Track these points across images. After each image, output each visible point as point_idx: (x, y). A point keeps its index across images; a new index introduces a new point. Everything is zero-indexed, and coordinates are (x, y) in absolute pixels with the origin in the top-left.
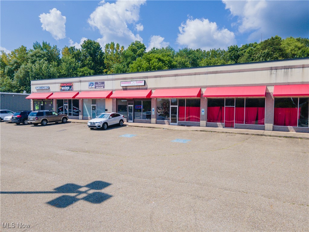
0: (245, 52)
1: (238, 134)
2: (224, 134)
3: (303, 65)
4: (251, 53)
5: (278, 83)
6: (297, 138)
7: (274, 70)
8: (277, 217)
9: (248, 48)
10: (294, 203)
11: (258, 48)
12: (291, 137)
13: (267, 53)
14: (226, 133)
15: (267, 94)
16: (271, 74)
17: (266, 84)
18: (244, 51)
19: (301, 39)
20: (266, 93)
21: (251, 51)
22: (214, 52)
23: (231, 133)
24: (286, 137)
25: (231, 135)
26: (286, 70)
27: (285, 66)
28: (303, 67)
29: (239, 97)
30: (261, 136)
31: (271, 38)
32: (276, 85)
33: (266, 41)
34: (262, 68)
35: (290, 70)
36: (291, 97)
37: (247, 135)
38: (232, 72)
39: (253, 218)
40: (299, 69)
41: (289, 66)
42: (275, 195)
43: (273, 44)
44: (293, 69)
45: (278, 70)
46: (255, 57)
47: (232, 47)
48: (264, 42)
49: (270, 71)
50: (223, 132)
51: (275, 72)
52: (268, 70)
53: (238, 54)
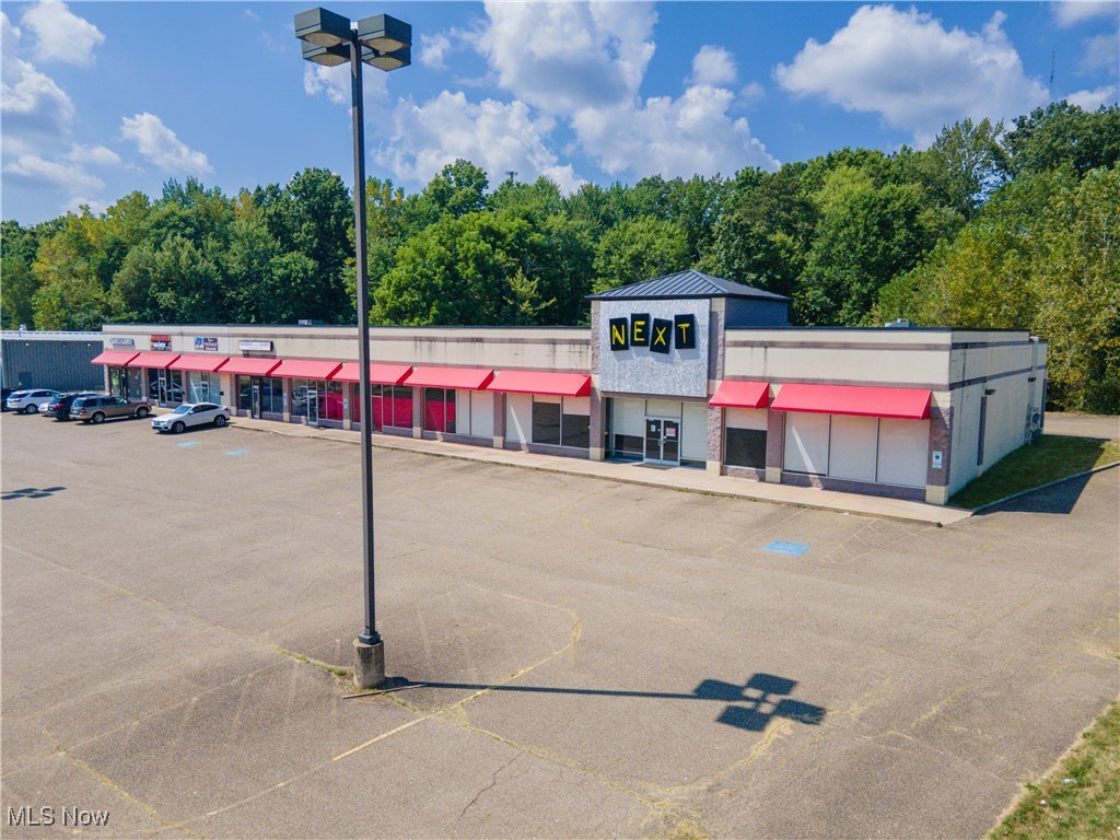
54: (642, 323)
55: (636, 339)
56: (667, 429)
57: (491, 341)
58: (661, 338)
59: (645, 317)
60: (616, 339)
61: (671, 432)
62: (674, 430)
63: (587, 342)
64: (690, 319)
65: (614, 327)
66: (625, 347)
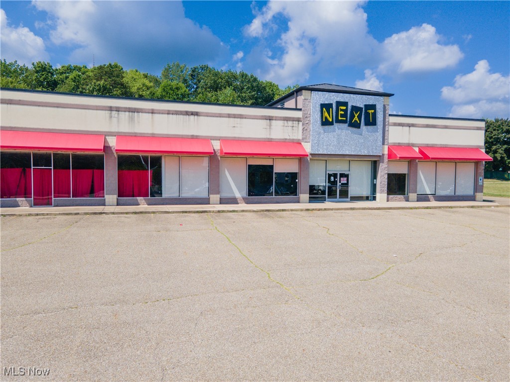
0: (67, 77)
1: (59, 216)
2: (33, 217)
3: (153, 110)
4: (78, 82)
5: (122, 132)
6: (149, 213)
7: (115, 112)
8: (124, 329)
9: (72, 72)
10: (146, 301)
11: (90, 77)
12: (141, 213)
13: (103, 86)
14: (37, 215)
15: (106, 148)
16: (111, 117)
17: (105, 132)
18: (64, 75)
19: (149, 75)
20: (104, 146)
21: (77, 78)
22: (4, 66)
23: (47, 214)
24: (136, 213)
25: (47, 218)
26: (131, 113)
27: (129, 108)
28: (152, 113)
29: (59, 152)
30: (100, 215)
31: (108, 64)
32: (120, 136)
33: (101, 68)
34: (97, 106)
35: (136, 114)
36: (140, 154)
37: (76, 216)
38: (43, 106)
39: (86, 343)
40: (148, 114)
41: (135, 109)
42: (122, 297)
43: (112, 74)
44: (140, 114)
45: (120, 113)
46: (84, 89)
47: (40, 65)
48: (98, 68)
49: (109, 112)
50: (30, 215)
51: (116, 115)
52: (106, 110)
53: (54, 80)
54: (345, 108)
55: (340, 118)
56: (342, 179)
57: (208, 115)
58: (356, 118)
59: (345, 104)
60: (326, 118)
61: (344, 180)
62: (345, 179)
63: (298, 120)
64: (373, 107)
65: (324, 109)
66: (331, 124)
